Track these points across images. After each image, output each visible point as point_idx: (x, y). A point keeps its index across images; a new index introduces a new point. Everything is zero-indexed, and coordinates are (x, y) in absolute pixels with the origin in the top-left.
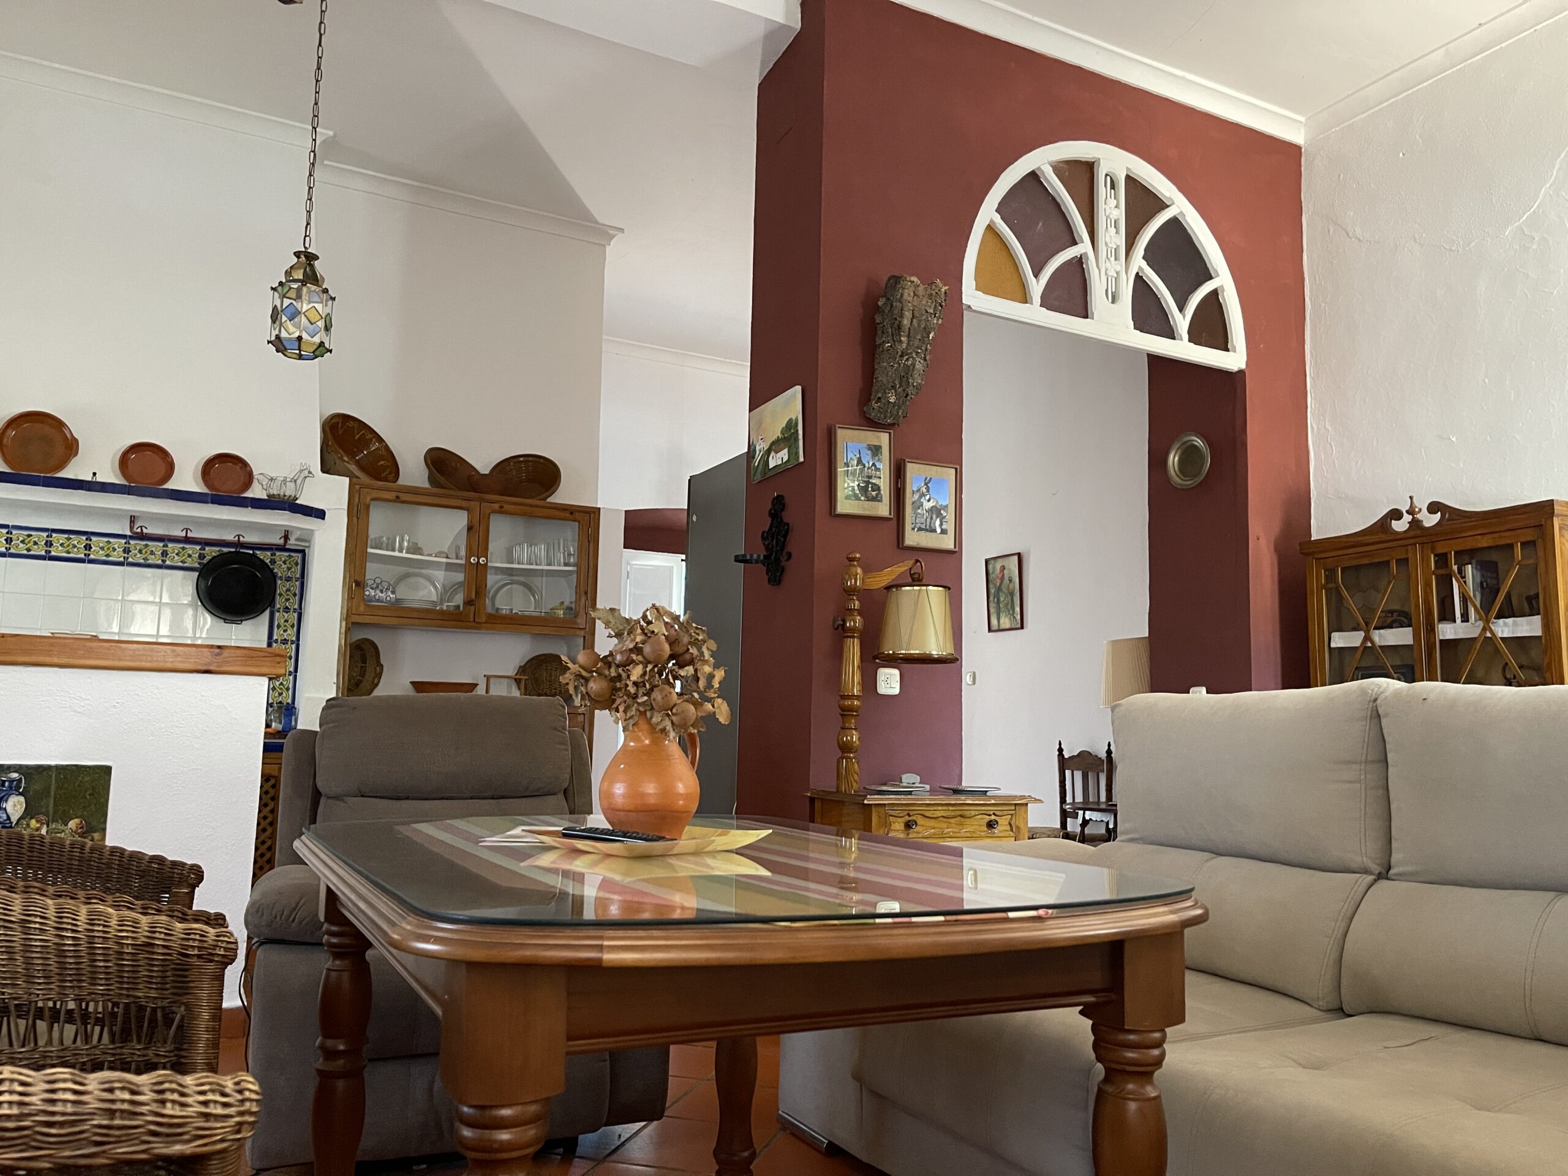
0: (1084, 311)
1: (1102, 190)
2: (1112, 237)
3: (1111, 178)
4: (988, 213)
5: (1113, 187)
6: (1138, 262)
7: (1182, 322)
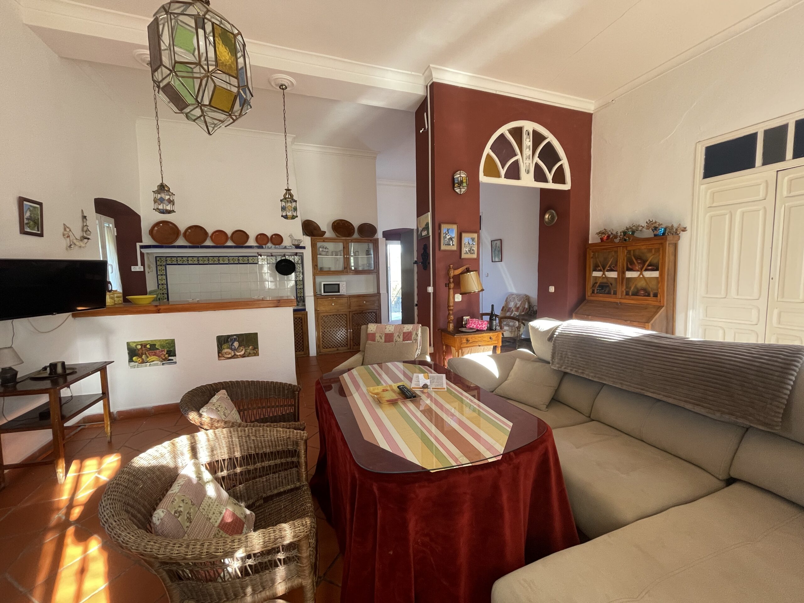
0: (518, 177)
1: (525, 136)
2: (528, 152)
3: (528, 132)
4: (487, 150)
5: (528, 134)
6: (537, 159)
7: (550, 177)
